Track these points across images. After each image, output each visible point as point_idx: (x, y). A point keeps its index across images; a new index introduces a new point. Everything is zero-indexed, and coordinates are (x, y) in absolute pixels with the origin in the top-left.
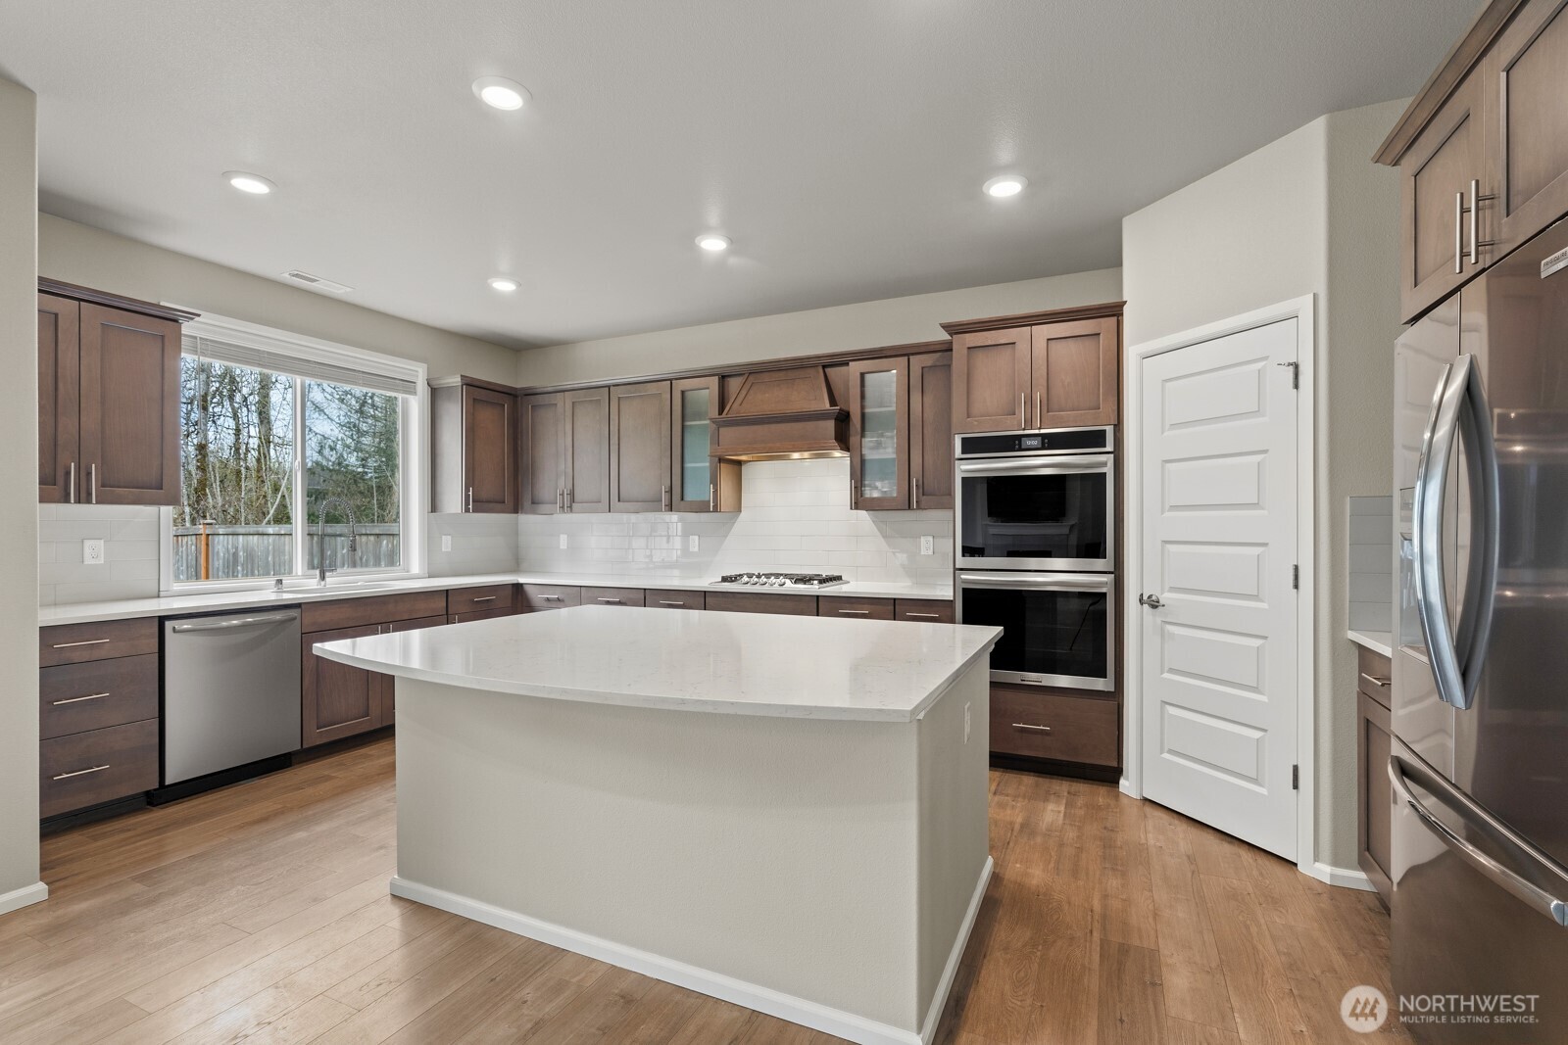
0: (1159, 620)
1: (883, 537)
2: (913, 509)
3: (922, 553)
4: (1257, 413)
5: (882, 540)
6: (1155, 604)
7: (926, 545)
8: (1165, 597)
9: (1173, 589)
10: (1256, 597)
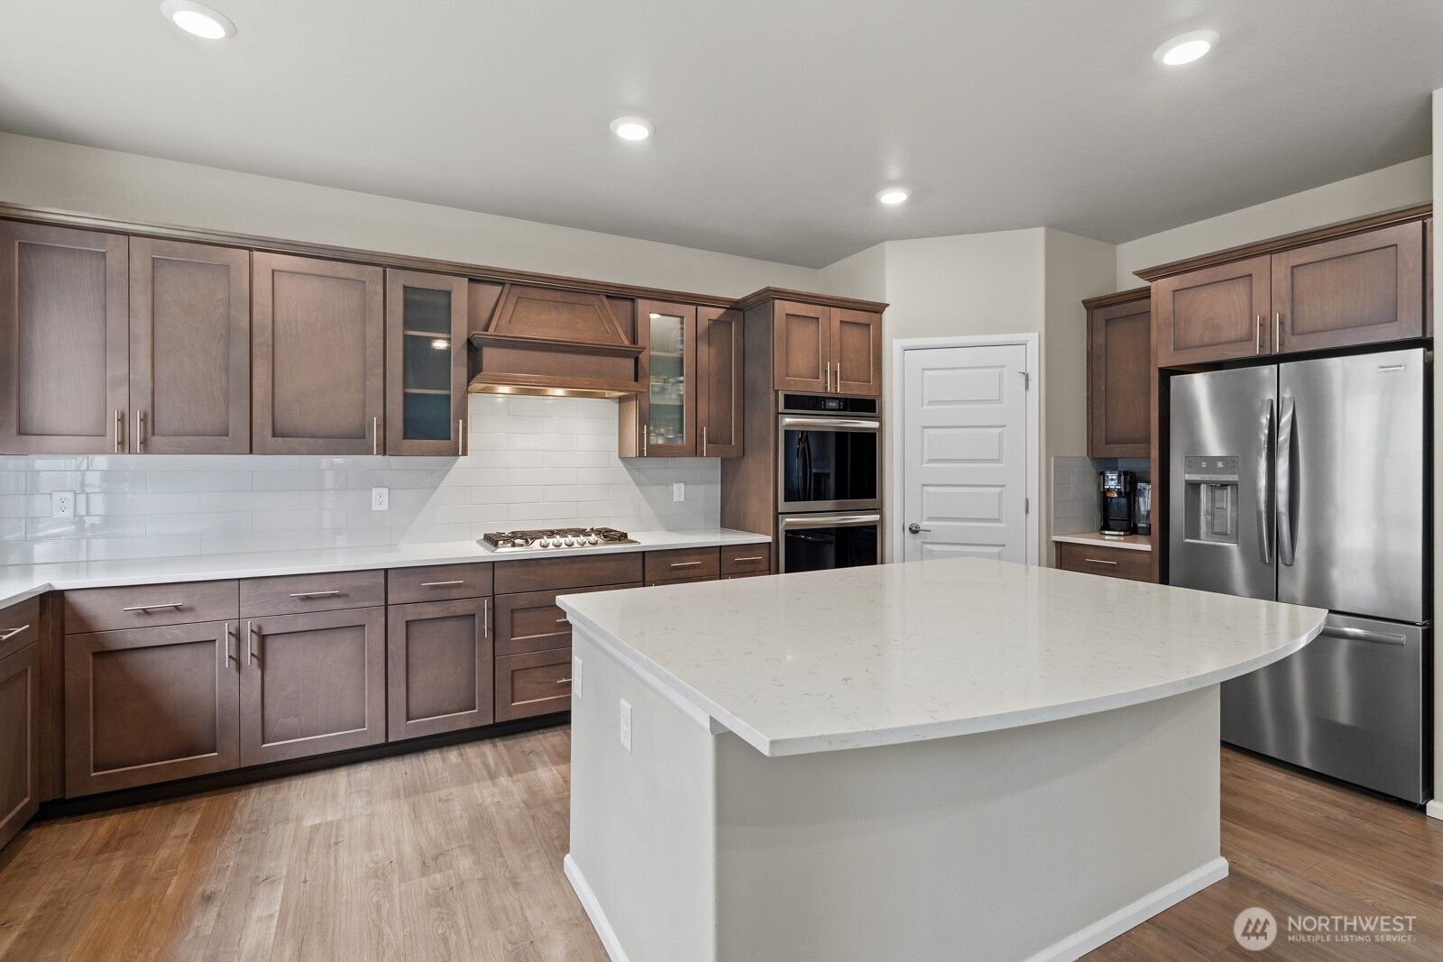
0: (919, 542)
1: (637, 485)
2: (702, 455)
3: (675, 500)
4: (999, 401)
5: (636, 487)
6: (915, 531)
7: (679, 491)
8: (924, 525)
9: (931, 519)
10: (997, 520)
